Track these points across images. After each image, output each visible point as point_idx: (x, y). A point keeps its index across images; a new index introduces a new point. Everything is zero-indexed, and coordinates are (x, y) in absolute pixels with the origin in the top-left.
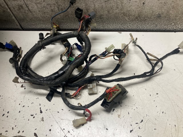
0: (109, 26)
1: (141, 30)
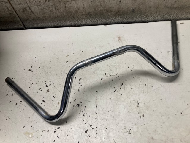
1: (122, 23)
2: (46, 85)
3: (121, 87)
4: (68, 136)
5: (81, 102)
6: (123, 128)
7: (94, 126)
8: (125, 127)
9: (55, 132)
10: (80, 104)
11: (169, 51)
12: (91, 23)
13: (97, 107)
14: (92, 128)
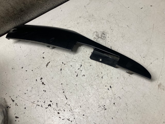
0: (33, 14)
1: (57, 5)
2: (12, 100)
3: (81, 69)
5: (51, 101)
6: (98, 107)
7: (71, 119)
8: (99, 105)
10: (51, 103)
11: (110, 14)
12: (29, 19)
13: (67, 99)
14: (70, 122)
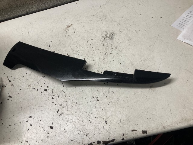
2: (9, 80)
4: (41, 121)
5: (48, 87)
6: (91, 98)
7: (64, 105)
9: (27, 122)
10: (47, 89)
13: (64, 87)
